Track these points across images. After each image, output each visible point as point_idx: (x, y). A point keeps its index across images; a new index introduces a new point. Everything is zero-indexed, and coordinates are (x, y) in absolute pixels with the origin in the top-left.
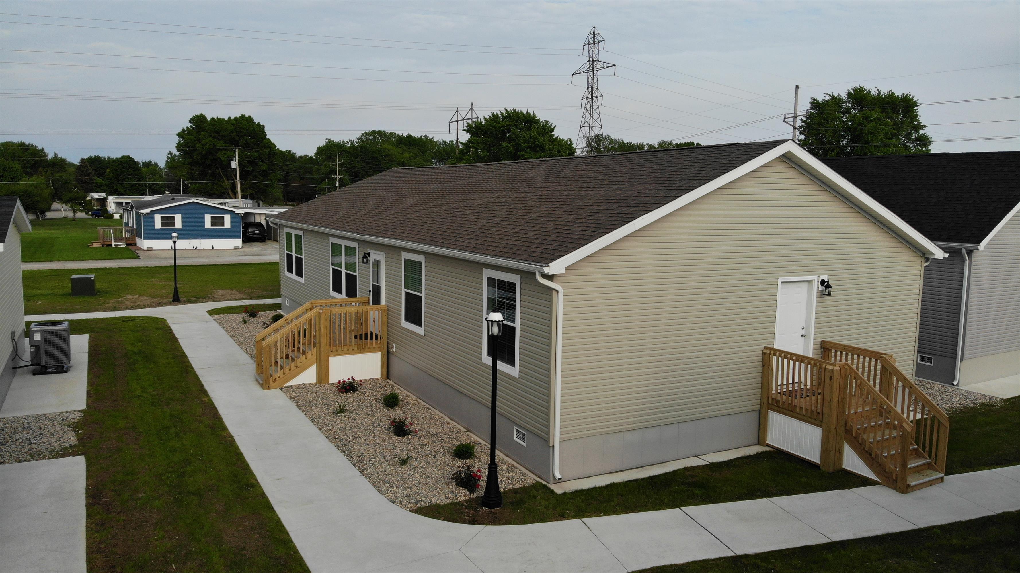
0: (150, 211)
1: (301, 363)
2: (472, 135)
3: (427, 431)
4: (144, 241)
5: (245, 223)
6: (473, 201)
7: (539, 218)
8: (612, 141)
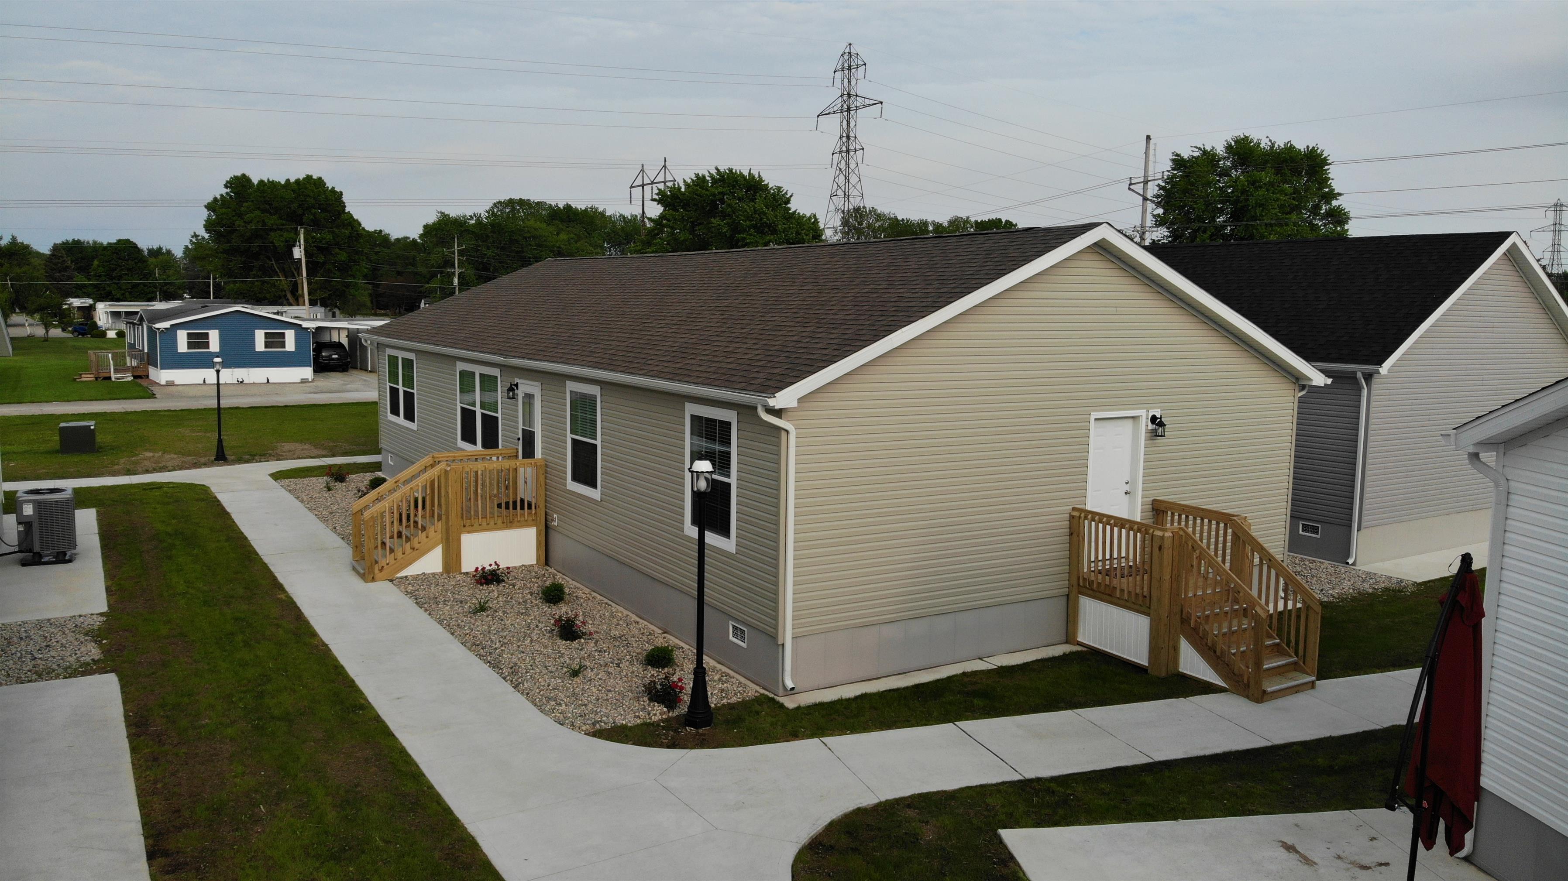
0: (171, 325)
1: (419, 543)
2: (665, 208)
3: (607, 633)
4: (162, 371)
5: (316, 343)
6: (670, 308)
7: (763, 332)
8: (880, 217)
